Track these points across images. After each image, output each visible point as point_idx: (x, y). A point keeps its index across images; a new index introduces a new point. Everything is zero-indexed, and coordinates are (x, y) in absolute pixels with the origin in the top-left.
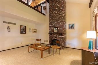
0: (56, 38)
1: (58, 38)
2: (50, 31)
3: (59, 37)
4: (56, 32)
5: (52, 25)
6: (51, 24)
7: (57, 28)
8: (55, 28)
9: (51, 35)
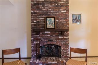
0: (52, 41)
1: (55, 42)
2: (35, 25)
3: (59, 39)
4: (52, 27)
5: (41, 10)
6: (38, 8)
7: (53, 20)
8: (48, 19)
9: (39, 34)
